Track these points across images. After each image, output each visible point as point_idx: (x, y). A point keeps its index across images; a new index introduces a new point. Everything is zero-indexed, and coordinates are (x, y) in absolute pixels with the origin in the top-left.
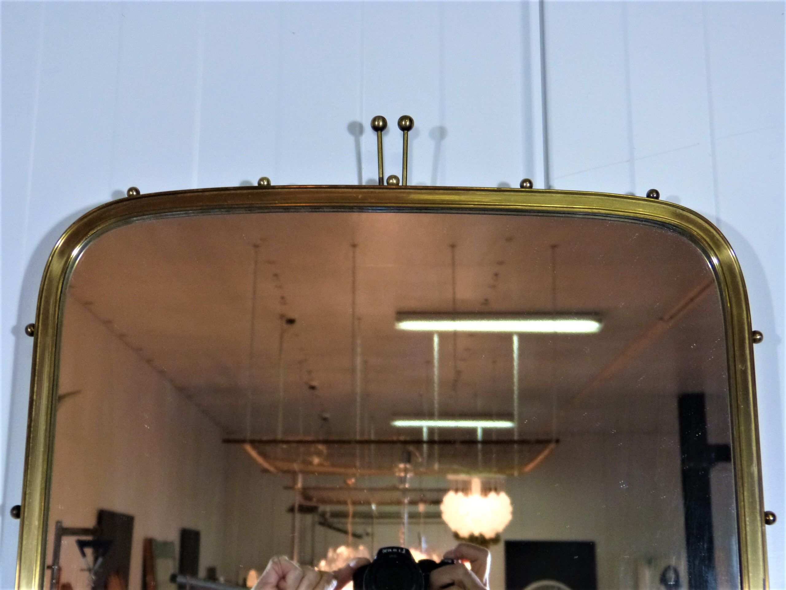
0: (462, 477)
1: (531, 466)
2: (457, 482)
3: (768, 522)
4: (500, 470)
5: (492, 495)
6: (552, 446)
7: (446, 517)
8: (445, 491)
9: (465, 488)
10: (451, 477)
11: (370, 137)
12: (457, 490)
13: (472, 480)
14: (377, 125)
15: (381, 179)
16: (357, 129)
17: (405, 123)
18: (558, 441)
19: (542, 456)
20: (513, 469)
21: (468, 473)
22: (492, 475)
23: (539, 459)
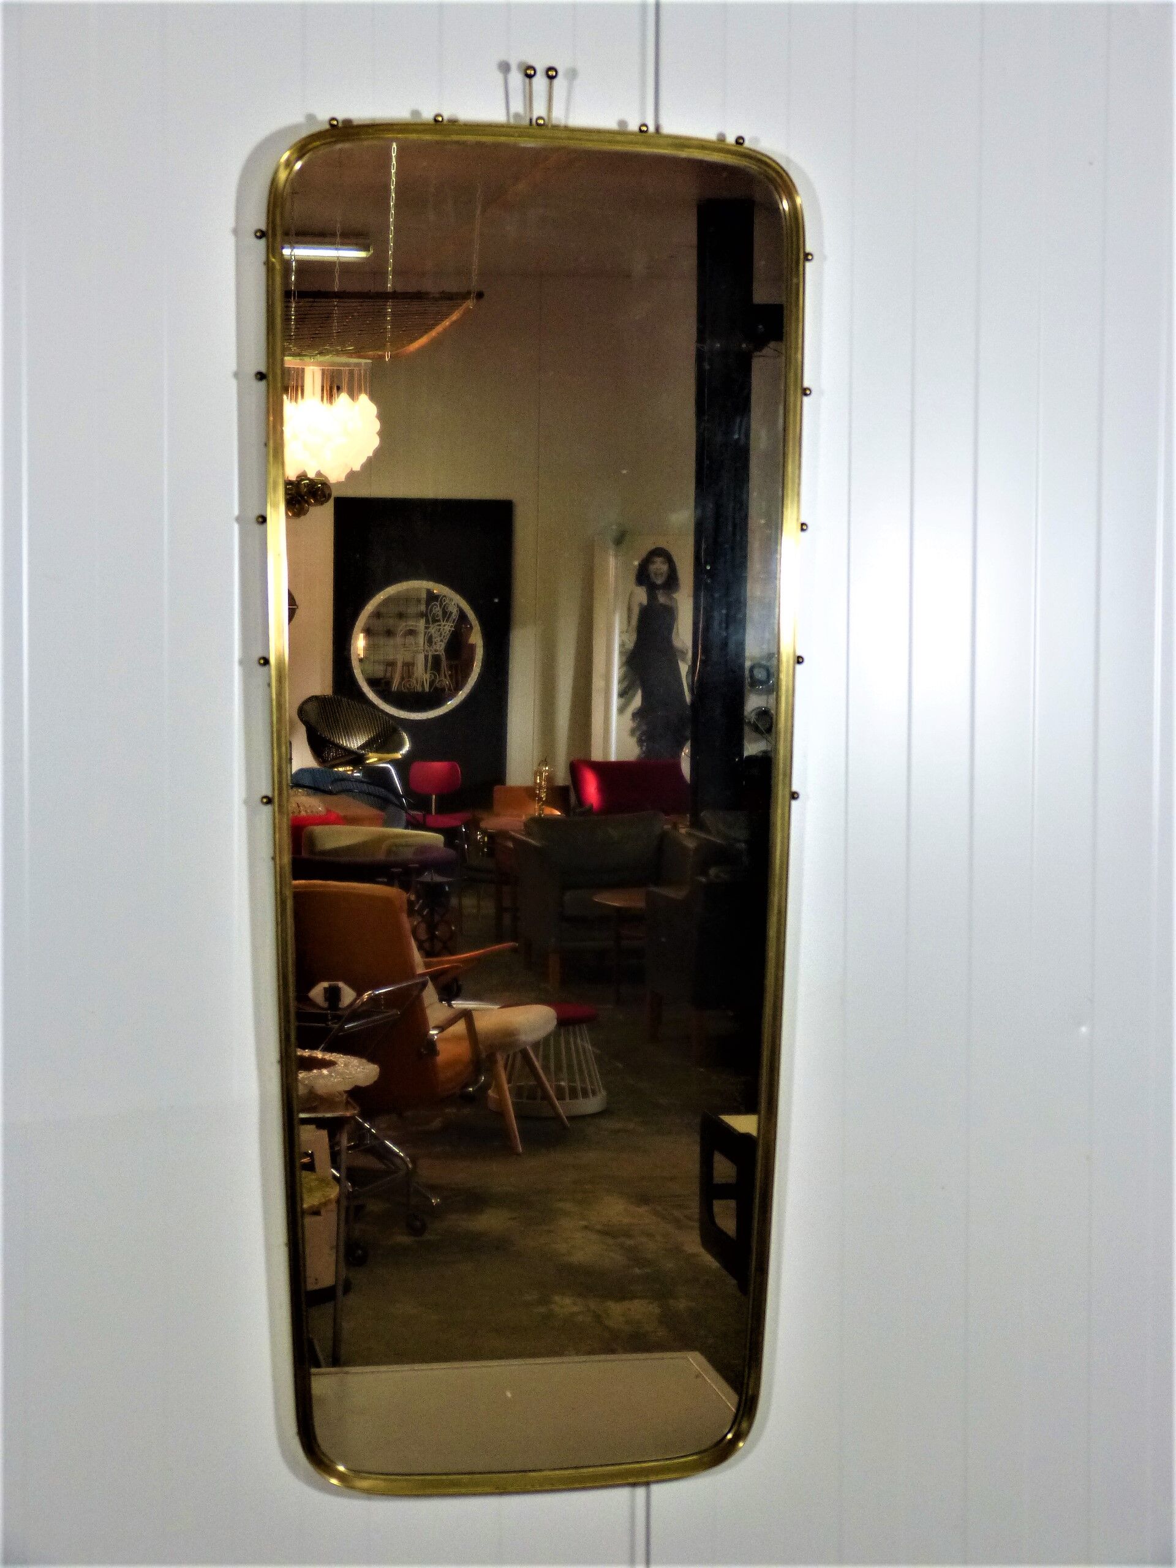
1: (423, 341)
3: (806, 395)
4: (358, 353)
5: (343, 398)
6: (470, 304)
9: (290, 385)
11: (516, 78)
13: (305, 367)
14: (529, 73)
15: (531, 120)
16: (505, 67)
17: (551, 74)
18: (480, 295)
19: (447, 323)
20: (382, 347)
21: (299, 355)
22: (343, 359)
23: (439, 328)
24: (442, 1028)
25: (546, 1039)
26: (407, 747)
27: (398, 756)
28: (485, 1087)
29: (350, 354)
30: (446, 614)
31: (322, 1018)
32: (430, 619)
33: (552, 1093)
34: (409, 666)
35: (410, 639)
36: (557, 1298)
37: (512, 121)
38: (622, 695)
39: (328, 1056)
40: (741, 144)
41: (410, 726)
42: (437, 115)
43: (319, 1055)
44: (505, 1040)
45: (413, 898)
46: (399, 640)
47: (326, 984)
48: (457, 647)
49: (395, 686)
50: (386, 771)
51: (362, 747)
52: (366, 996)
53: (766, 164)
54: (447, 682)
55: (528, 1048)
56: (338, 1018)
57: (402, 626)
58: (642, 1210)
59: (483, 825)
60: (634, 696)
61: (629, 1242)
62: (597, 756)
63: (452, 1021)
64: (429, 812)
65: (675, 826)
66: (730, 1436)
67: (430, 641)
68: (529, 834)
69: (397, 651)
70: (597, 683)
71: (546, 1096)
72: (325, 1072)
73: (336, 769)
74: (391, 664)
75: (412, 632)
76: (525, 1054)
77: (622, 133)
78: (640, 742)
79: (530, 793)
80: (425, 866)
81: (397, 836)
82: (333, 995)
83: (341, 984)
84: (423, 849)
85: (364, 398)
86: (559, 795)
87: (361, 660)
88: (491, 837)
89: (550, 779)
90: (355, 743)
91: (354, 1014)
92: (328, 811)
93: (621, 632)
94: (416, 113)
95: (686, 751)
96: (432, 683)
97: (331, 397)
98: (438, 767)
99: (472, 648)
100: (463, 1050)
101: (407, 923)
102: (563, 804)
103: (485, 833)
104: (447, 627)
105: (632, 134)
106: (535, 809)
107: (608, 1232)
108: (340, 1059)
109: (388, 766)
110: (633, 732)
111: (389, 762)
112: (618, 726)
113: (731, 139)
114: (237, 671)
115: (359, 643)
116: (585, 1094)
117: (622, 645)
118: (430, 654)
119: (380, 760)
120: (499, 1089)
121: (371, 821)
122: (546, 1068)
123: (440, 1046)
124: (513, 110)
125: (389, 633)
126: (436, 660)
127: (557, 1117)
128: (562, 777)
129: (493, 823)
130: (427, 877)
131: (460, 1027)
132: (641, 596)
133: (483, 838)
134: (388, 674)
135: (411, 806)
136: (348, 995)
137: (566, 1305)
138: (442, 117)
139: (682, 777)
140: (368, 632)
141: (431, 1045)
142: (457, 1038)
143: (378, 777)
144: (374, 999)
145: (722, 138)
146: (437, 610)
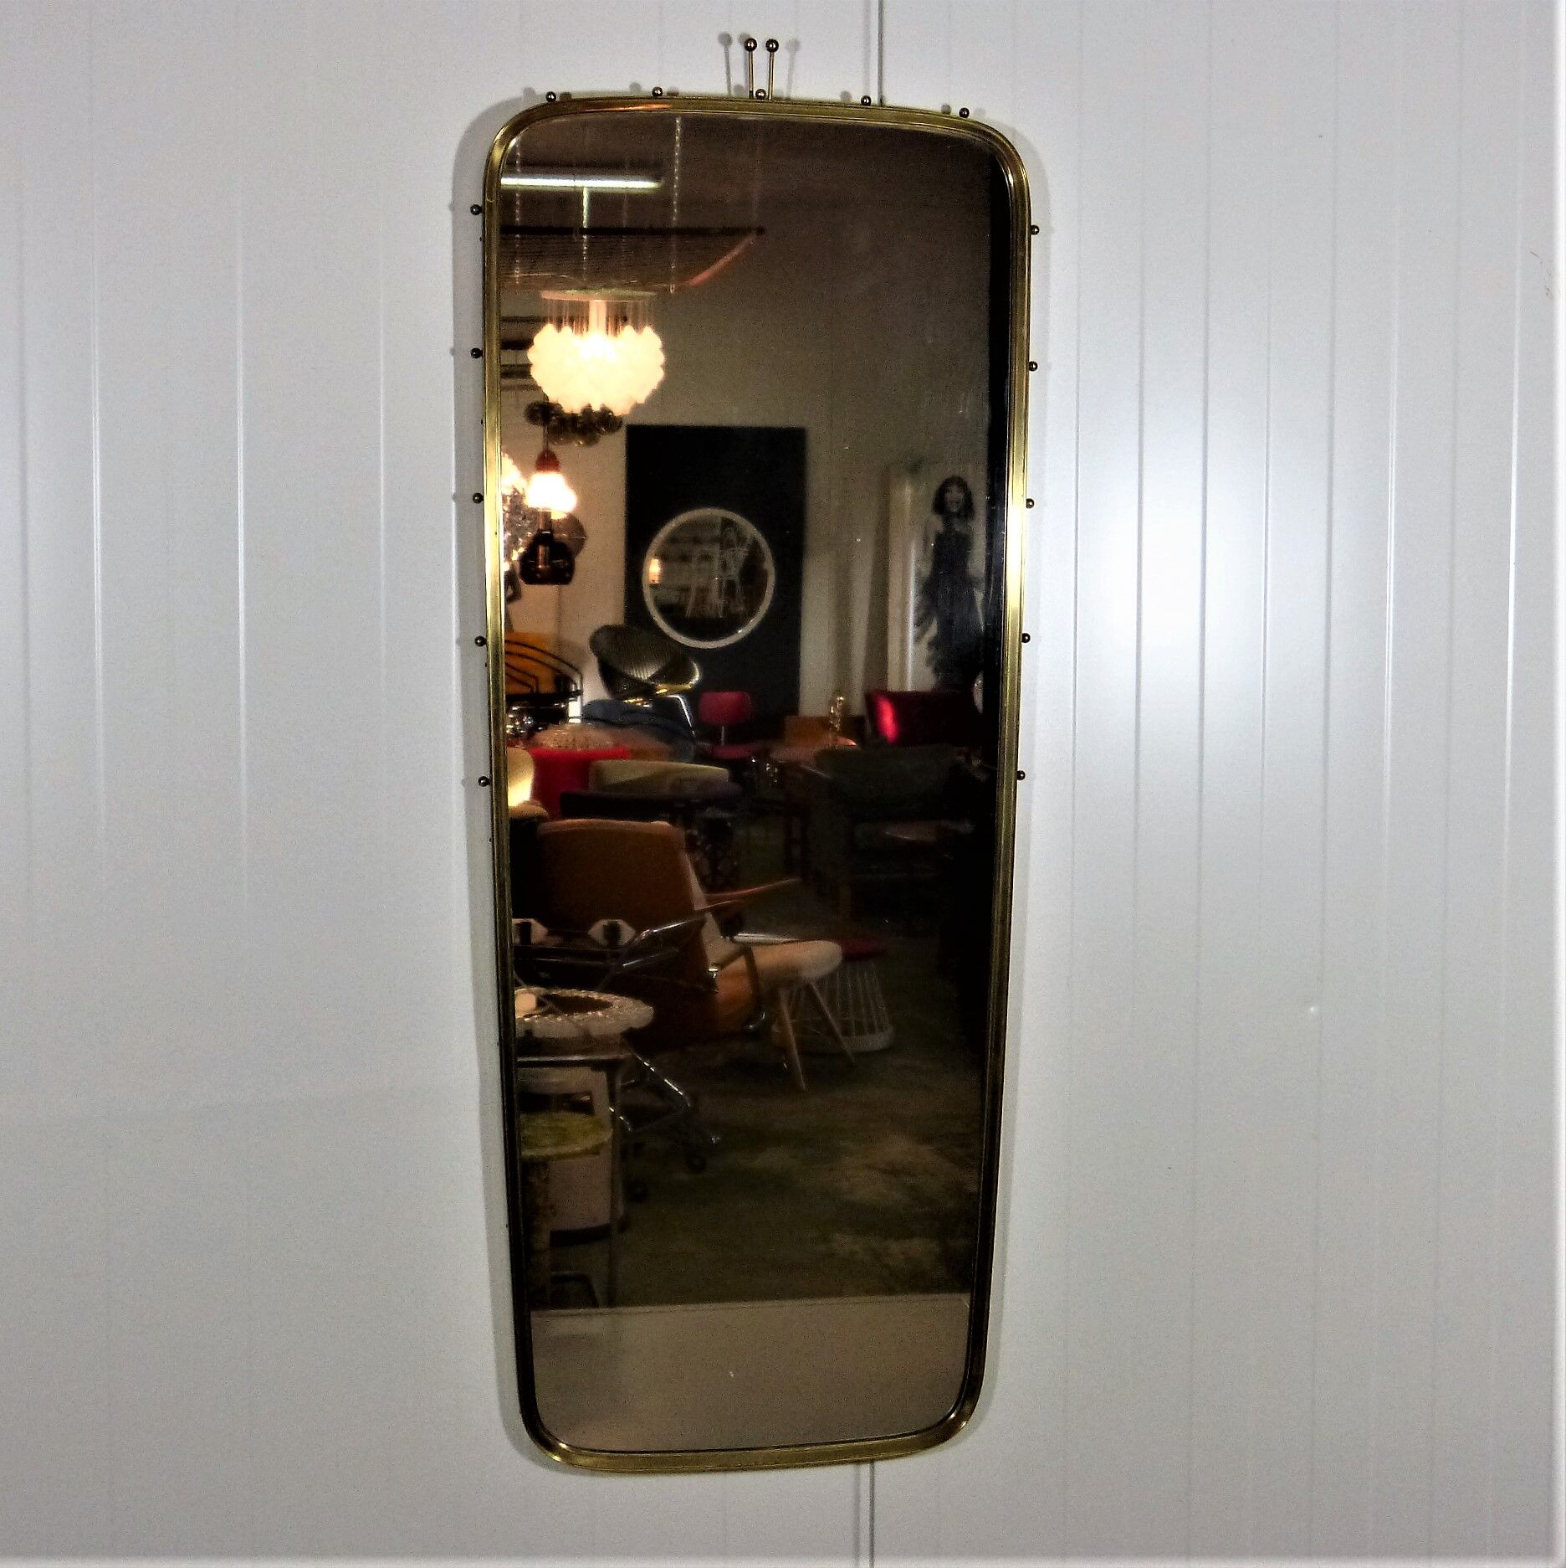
0: (572, 295)
1: (704, 275)
2: (560, 304)
3: (1032, 369)
4: (644, 285)
5: (628, 331)
6: (750, 240)
7: (536, 374)
8: (537, 322)
9: (576, 317)
10: (549, 295)
12: (559, 324)
13: (591, 301)
14: (749, 45)
15: (751, 92)
16: (726, 40)
17: (772, 46)
18: (761, 231)
19: (728, 258)
20: (667, 279)
21: (584, 288)
22: (628, 292)
23: (721, 263)
24: (721, 965)
25: (832, 976)
26: (697, 677)
27: (688, 687)
28: (767, 1024)
29: (635, 287)
30: (741, 540)
31: (600, 956)
32: (725, 544)
33: (838, 1030)
34: (703, 591)
35: (705, 565)
36: (837, 1236)
37: (733, 94)
38: (918, 623)
39: (605, 997)
40: (966, 116)
41: (701, 655)
42: (657, 88)
43: (595, 996)
44: (788, 978)
45: (695, 832)
46: (693, 566)
47: (604, 922)
48: (752, 572)
49: (689, 612)
50: (675, 703)
51: (653, 678)
52: (644, 934)
53: (990, 135)
54: (742, 608)
55: (812, 984)
56: (616, 956)
57: (697, 551)
58: (925, 1149)
59: (774, 756)
60: (930, 623)
61: (910, 1181)
62: (893, 685)
63: (731, 958)
64: (719, 743)
65: (969, 761)
66: (953, 1416)
67: (724, 566)
68: (819, 766)
69: (692, 576)
70: (894, 611)
71: (830, 1032)
72: (600, 1014)
73: (626, 701)
74: (685, 590)
75: (707, 558)
76: (808, 988)
77: (844, 105)
78: (936, 671)
79: (824, 723)
80: (708, 802)
81: (684, 769)
82: (613, 933)
83: (620, 922)
84: (708, 783)
85: (648, 331)
86: (853, 725)
87: (654, 586)
88: (782, 768)
89: (846, 708)
90: (645, 674)
91: (633, 951)
92: (616, 745)
93: (917, 561)
94: (635, 86)
95: (979, 682)
96: (726, 609)
97: (616, 329)
98: (729, 697)
99: (765, 574)
100: (743, 987)
101: (686, 860)
102: (858, 734)
103: (774, 764)
104: (742, 553)
105: (856, 106)
106: (829, 741)
107: (893, 1171)
108: (616, 1000)
109: (678, 697)
110: (929, 661)
111: (680, 693)
112: (915, 654)
113: (955, 112)
114: (454, 652)
115: (654, 569)
116: (872, 1030)
117: (918, 574)
118: (725, 579)
119: (671, 692)
120: (781, 1024)
121: (659, 755)
122: (831, 1003)
123: (719, 983)
124: (733, 82)
125: (685, 558)
126: (731, 584)
127: (842, 1054)
128: (858, 707)
129: (782, 754)
130: (710, 813)
131: (740, 964)
132: (937, 524)
133: (772, 769)
134: (683, 599)
135: (701, 737)
136: (627, 933)
137: (846, 1243)
138: (661, 90)
139: (975, 708)
140: (664, 558)
141: (710, 982)
142: (736, 975)
143: (667, 708)
144: (652, 937)
145: (947, 111)
146: (732, 536)
